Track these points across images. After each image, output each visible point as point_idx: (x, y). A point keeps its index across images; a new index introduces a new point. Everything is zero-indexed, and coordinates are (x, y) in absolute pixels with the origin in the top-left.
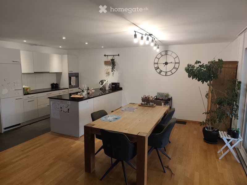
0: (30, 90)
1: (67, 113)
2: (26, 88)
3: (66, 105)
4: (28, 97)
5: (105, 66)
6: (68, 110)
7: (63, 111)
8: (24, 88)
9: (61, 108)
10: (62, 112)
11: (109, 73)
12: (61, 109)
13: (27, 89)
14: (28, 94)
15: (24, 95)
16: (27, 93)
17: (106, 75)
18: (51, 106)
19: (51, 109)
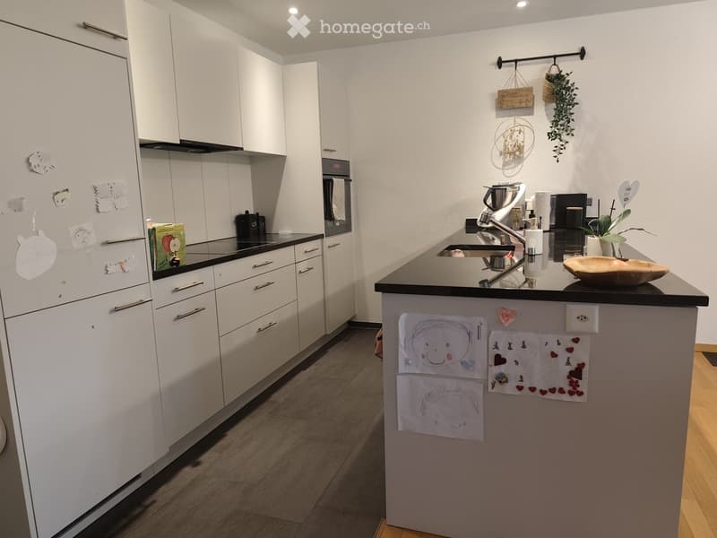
0: (183, 241)
1: (557, 396)
2: (162, 230)
3: (552, 339)
4: (177, 290)
5: (497, 116)
6: (576, 373)
7: (513, 383)
8: (152, 232)
9: (499, 360)
10: (510, 388)
11: (520, 149)
12: (502, 368)
13: (171, 237)
14: (176, 268)
15: (158, 275)
16: (167, 267)
17: (499, 162)
18: (401, 350)
19: (402, 368)
